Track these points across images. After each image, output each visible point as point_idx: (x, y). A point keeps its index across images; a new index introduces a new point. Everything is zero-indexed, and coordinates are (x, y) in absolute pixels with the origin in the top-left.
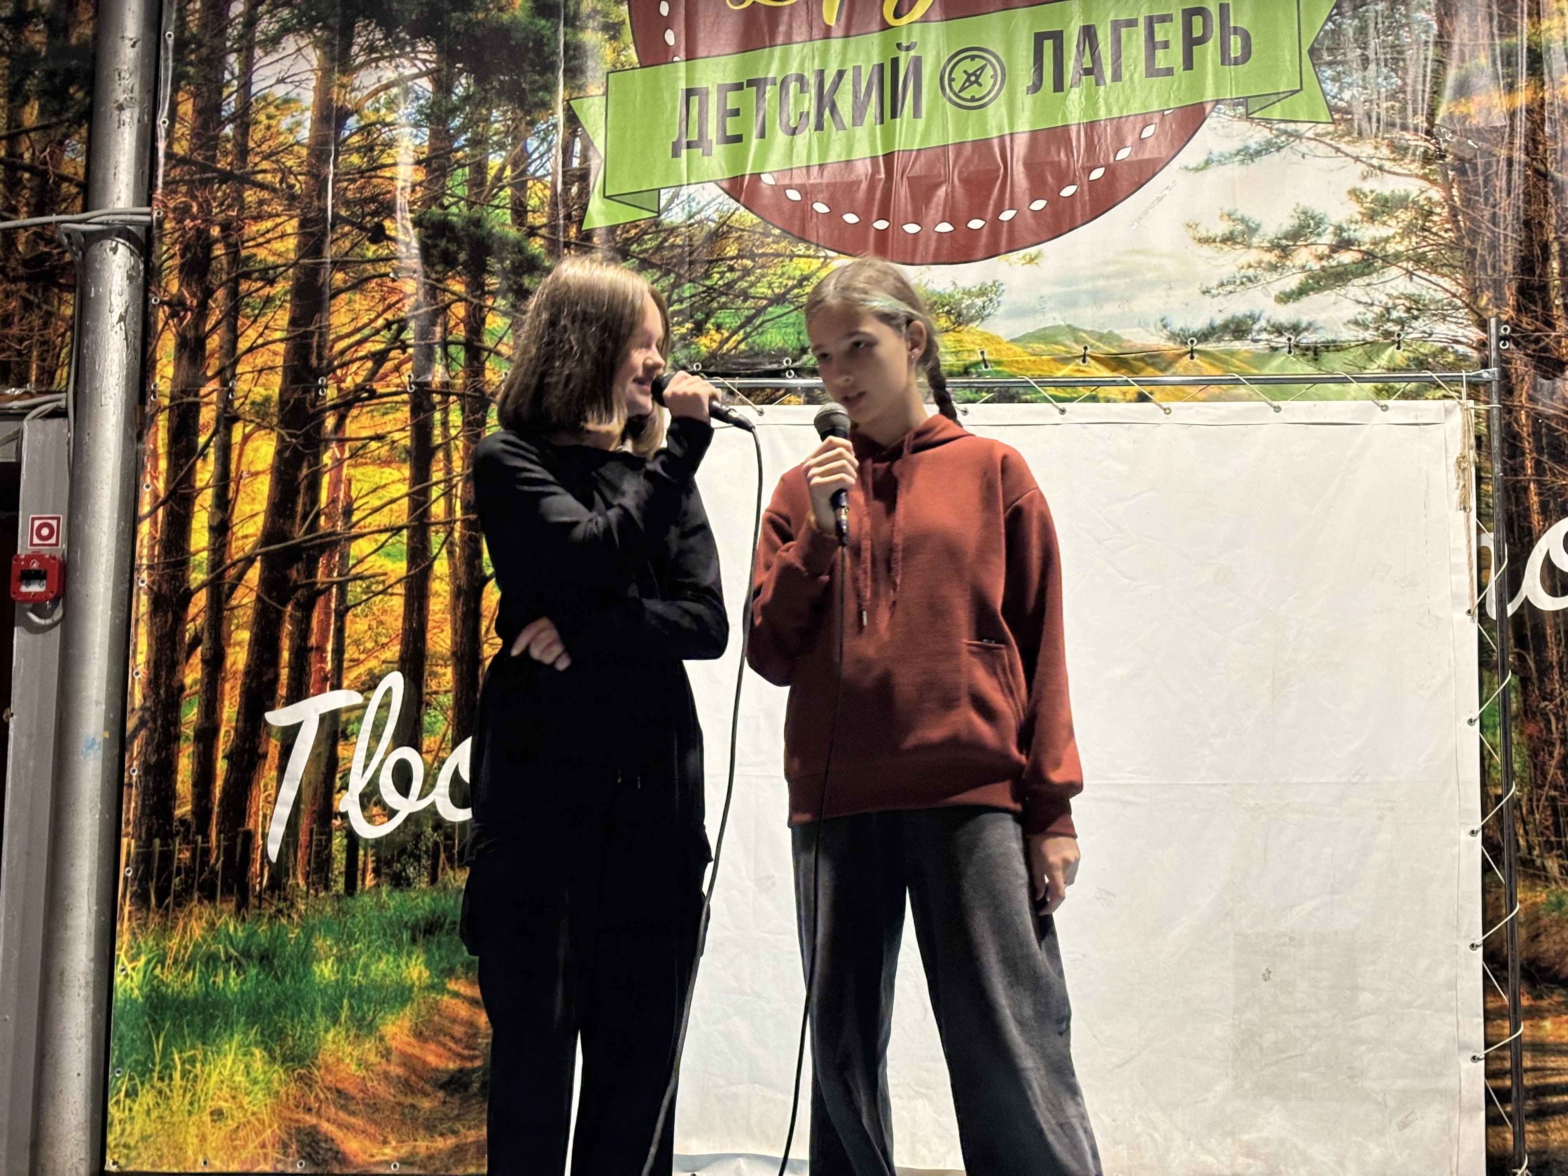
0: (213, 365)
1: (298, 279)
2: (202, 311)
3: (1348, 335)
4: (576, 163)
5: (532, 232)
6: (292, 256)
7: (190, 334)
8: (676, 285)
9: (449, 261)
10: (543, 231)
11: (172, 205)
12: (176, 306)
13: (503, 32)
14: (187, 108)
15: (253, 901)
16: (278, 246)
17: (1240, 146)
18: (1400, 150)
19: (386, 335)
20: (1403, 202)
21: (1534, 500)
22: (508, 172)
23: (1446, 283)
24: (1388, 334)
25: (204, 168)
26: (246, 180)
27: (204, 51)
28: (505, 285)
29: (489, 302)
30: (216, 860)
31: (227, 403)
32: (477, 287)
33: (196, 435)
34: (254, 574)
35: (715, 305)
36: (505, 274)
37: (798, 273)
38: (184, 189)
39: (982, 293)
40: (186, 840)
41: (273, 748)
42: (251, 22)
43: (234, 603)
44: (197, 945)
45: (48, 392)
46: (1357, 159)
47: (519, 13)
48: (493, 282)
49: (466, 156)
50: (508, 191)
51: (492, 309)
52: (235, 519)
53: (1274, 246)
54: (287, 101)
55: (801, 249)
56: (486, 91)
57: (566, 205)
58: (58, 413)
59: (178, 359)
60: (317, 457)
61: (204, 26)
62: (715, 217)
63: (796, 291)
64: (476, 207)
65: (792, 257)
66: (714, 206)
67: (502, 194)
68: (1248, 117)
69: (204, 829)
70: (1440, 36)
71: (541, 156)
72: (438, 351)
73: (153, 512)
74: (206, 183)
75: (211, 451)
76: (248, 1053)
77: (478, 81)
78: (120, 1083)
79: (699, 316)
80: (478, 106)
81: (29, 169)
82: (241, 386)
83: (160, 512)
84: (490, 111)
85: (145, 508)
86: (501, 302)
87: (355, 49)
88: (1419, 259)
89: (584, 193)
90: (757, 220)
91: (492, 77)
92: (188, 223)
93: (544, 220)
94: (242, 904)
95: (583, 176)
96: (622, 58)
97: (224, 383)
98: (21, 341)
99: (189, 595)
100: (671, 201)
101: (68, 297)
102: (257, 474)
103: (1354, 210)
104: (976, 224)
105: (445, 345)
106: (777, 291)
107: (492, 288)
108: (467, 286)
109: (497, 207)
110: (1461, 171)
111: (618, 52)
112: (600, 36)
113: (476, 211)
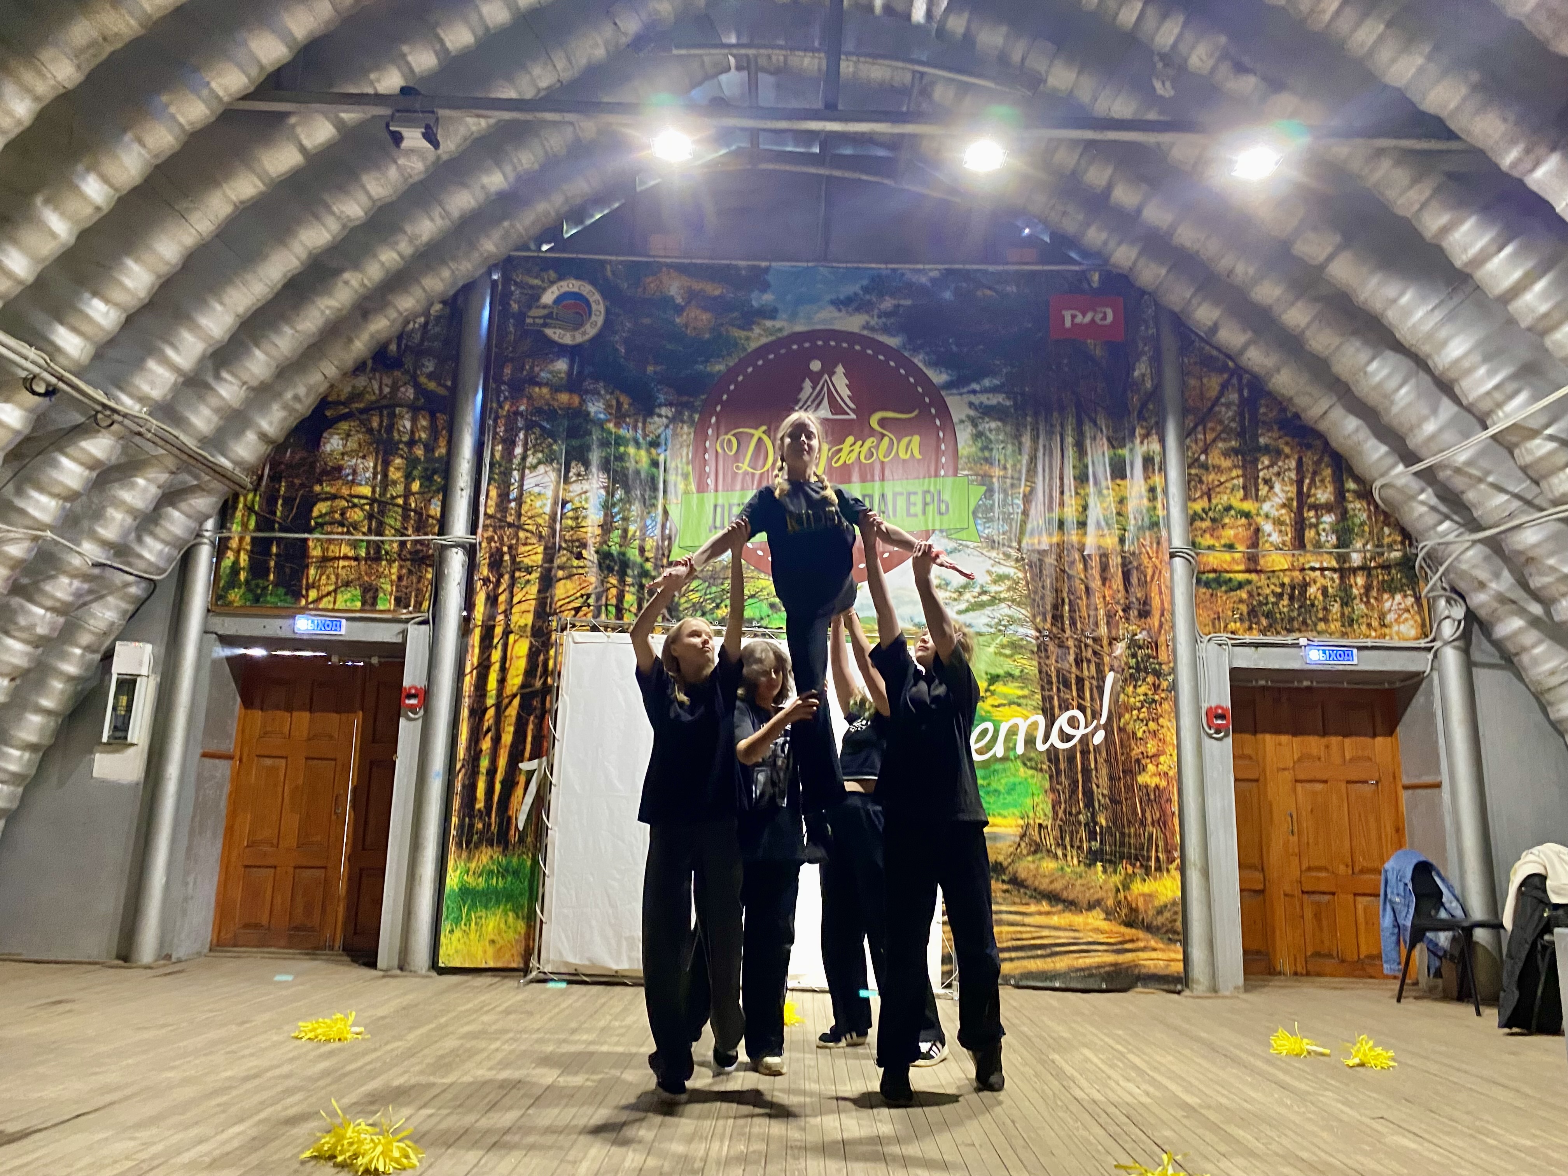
0: (501, 608)
1: (541, 573)
2: (498, 584)
3: (985, 630)
4: (667, 532)
5: (647, 560)
6: (540, 563)
7: (492, 594)
8: (709, 587)
9: (610, 570)
11: (485, 535)
12: (486, 581)
13: (638, 472)
14: (493, 493)
15: (510, 847)
16: (533, 557)
18: (1008, 556)
19: (581, 600)
20: (1007, 577)
21: (1056, 702)
22: (638, 533)
23: (1023, 611)
24: (1000, 631)
25: (500, 520)
26: (520, 527)
27: (502, 469)
29: (627, 589)
30: (494, 828)
31: (508, 625)
32: (622, 581)
33: (493, 638)
34: (516, 702)
36: (634, 577)
38: (491, 529)
40: (481, 818)
41: (522, 779)
42: (524, 458)
43: (507, 713)
44: (484, 867)
45: (419, 612)
46: (990, 558)
47: (644, 465)
48: (629, 580)
49: (620, 525)
50: (637, 542)
51: (628, 591)
52: (509, 677)
53: (956, 591)
54: (539, 494)
55: (762, 576)
56: (629, 497)
57: (662, 549)
58: (425, 622)
59: (486, 604)
60: (548, 652)
61: (502, 457)
67: (634, 542)
68: (947, 537)
69: (489, 815)
70: (1024, 510)
71: (652, 528)
72: (603, 608)
73: (471, 672)
74: (501, 527)
75: (500, 647)
76: (506, 914)
77: (626, 493)
78: (446, 926)
79: (718, 601)
80: (625, 503)
81: (415, 511)
82: (514, 618)
83: (475, 672)
84: (631, 506)
85: (468, 670)
86: (632, 589)
87: (571, 474)
88: (1013, 601)
89: (670, 545)
91: (633, 492)
92: (493, 544)
93: (653, 555)
94: (506, 848)
95: (670, 538)
96: (689, 488)
97: (506, 616)
98: (407, 588)
99: (486, 709)
101: (430, 569)
102: (519, 658)
103: (988, 579)
105: (606, 605)
107: (628, 582)
108: (618, 581)
109: (633, 548)
110: (1031, 566)
111: (686, 485)
112: (679, 478)
113: (623, 549)
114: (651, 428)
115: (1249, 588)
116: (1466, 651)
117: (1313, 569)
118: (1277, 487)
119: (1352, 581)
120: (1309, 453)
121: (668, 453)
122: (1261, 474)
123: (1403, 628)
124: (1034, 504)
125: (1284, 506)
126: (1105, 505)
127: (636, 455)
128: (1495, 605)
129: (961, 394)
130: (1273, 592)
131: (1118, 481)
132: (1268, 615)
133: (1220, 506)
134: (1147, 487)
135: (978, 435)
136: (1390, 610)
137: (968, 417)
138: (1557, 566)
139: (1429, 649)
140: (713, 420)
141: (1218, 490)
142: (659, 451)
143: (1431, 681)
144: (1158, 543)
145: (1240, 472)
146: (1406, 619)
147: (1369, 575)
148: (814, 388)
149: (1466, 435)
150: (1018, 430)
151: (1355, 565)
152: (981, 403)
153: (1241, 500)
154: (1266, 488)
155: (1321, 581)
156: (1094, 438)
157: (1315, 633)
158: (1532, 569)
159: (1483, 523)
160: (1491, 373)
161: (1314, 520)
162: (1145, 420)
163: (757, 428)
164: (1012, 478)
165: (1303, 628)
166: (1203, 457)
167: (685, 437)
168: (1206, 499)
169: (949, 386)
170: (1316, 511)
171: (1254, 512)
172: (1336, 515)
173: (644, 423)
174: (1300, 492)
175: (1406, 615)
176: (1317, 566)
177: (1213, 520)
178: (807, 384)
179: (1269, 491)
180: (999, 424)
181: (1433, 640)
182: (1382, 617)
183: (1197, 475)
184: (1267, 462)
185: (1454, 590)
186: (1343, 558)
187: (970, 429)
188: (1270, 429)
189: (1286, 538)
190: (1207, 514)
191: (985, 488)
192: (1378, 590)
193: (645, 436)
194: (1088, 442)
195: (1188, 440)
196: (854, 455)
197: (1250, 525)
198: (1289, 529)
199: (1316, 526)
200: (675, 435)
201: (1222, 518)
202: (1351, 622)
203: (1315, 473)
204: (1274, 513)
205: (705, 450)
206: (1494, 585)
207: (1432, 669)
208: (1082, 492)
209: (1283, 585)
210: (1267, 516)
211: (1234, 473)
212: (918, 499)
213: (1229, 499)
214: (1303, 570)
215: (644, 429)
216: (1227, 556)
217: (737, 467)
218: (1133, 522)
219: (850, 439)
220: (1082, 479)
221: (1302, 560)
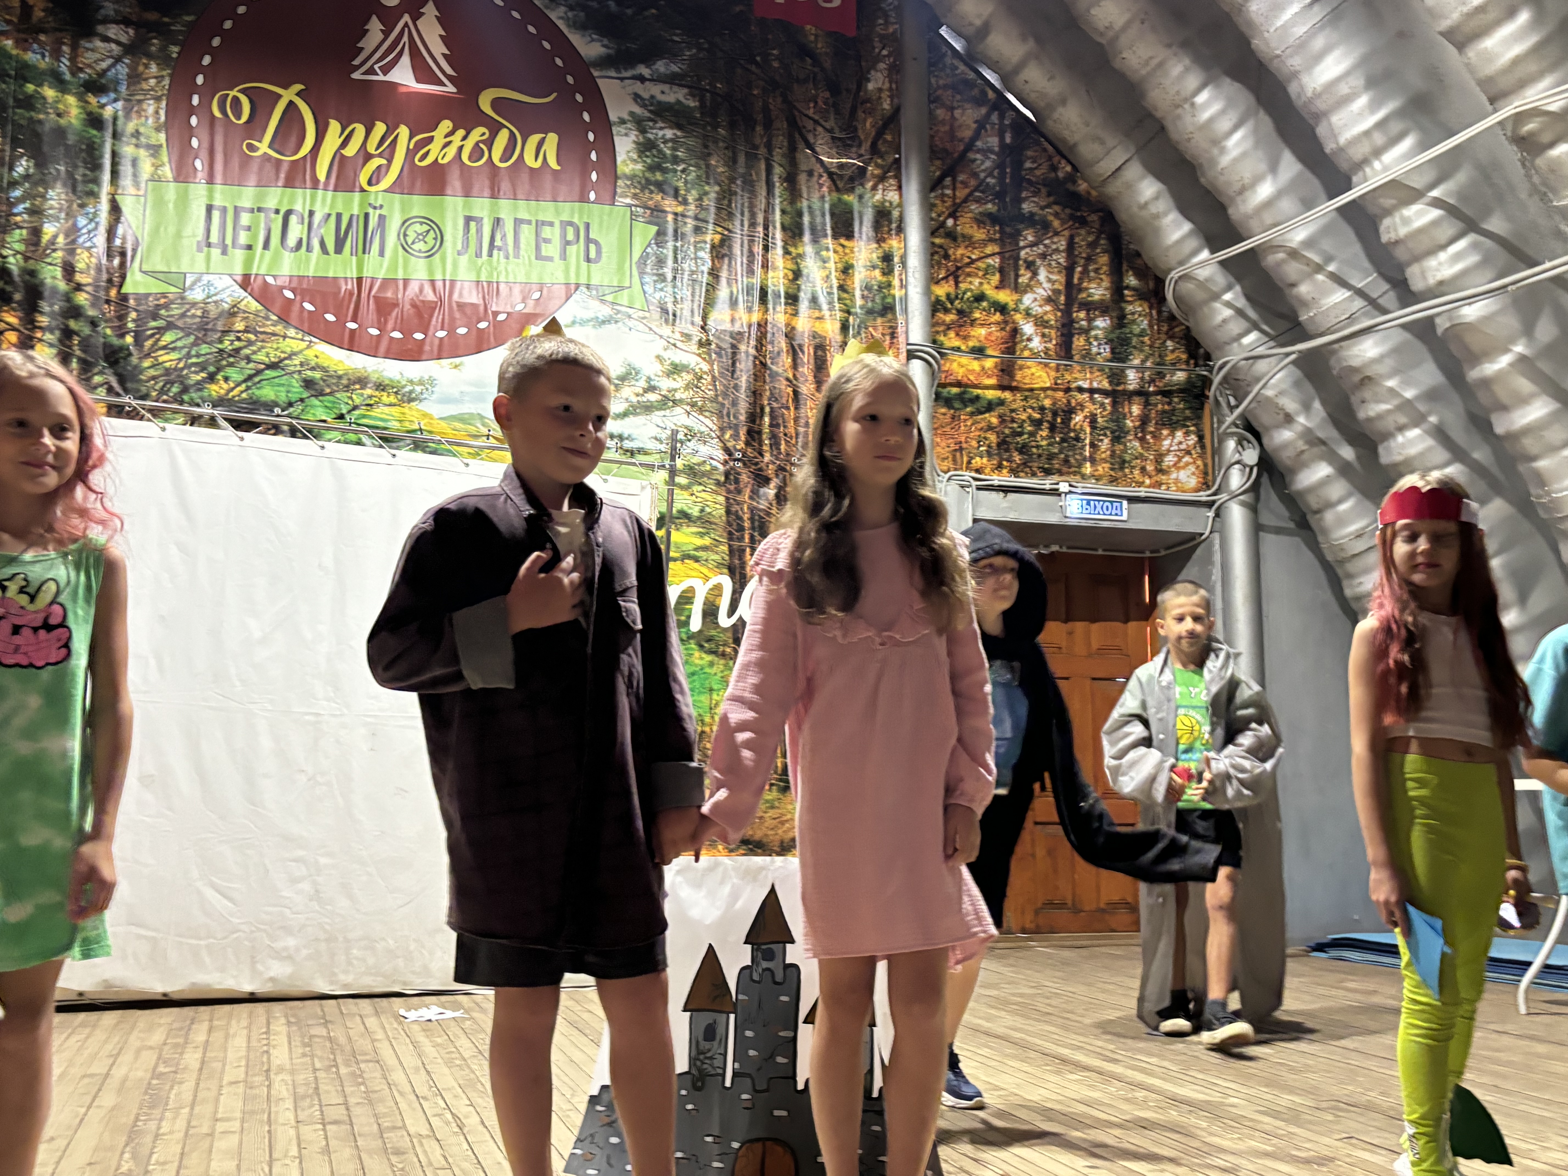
3: (651, 445)
4: (118, 242)
5: (79, 287)
8: (195, 344)
10: (88, 289)
13: (60, 132)
17: (593, 316)
18: (687, 337)
20: (686, 368)
22: (61, 239)
23: (707, 421)
24: (673, 448)
28: (54, 323)
29: (39, 335)
32: (29, 321)
35: (224, 363)
36: (52, 315)
37: (288, 350)
39: (421, 383)
46: (661, 337)
47: (74, 121)
48: (43, 320)
49: (24, 221)
50: (59, 254)
51: (40, 340)
55: (292, 332)
56: (44, 174)
57: (108, 272)
62: (229, 300)
63: (287, 362)
64: (31, 262)
65: (285, 337)
66: (228, 292)
67: (54, 255)
68: (598, 298)
70: (712, 269)
71: (89, 232)
77: (37, 165)
79: (212, 369)
80: (36, 184)
84: (46, 189)
86: (48, 336)
88: (693, 405)
89: (123, 265)
90: (260, 307)
91: (50, 166)
93: (90, 280)
95: (123, 254)
96: (159, 172)
100: (194, 283)
103: (658, 368)
104: (419, 336)
106: (273, 360)
107: (42, 324)
108: (20, 319)
109: (50, 264)
110: (719, 354)
111: (157, 167)
112: (142, 153)
113: (31, 265)
114: (88, 57)
115: (1000, 410)
116: (1253, 508)
117: (1080, 390)
118: (1042, 275)
119: (1126, 410)
120: (1083, 232)
121: (119, 105)
122: (1023, 253)
123: (1183, 475)
124: (726, 260)
125: (1049, 300)
126: (824, 273)
127: (57, 102)
128: (1301, 445)
129: (622, 79)
130: (1030, 417)
131: (843, 241)
132: (1023, 449)
133: (969, 294)
134: (880, 252)
135: (646, 147)
136: (1169, 451)
137: (632, 114)
138: (1398, 389)
139: (1209, 505)
140: (207, 60)
141: (968, 270)
142: (104, 100)
143: (1211, 545)
144: (893, 335)
145: (997, 249)
146: (1187, 464)
147: (1147, 404)
148: (386, 34)
149: (1308, 204)
150: (706, 147)
151: (1131, 387)
152: (652, 97)
153: (997, 288)
154: (1029, 275)
155: (1090, 407)
156: (810, 173)
157: (1078, 477)
158: (1367, 394)
159: (1311, 329)
160: (1374, 106)
161: (1084, 323)
162: (882, 157)
163: (286, 87)
164: (696, 218)
165: (1065, 469)
166: (950, 222)
167: (152, 82)
168: (952, 282)
169: (605, 62)
170: (1088, 311)
171: (1012, 305)
172: (1111, 319)
173: (75, 47)
174: (1069, 284)
175: (1187, 459)
176: (1086, 385)
177: (960, 312)
178: (375, 26)
179: (1031, 279)
180: (679, 133)
181: (1214, 494)
182: (1159, 458)
183: (941, 247)
184: (1030, 238)
185: (1249, 427)
186: (1116, 377)
187: (633, 136)
188: (1036, 193)
189: (1049, 345)
190: (952, 303)
191: (654, 229)
192: (1156, 424)
193: (75, 70)
194: (802, 178)
195: (933, 195)
196: (451, 151)
197: (1006, 322)
198: (1053, 333)
199: (1086, 331)
200: (135, 78)
201: (971, 312)
202: (1123, 463)
203: (1089, 259)
204: (1037, 310)
205: (192, 110)
206: (1301, 419)
207: (1211, 532)
208: (792, 249)
209: (1042, 409)
210: (1028, 313)
211: (989, 250)
212: (553, 233)
213: (981, 284)
214: (1068, 390)
215: (73, 59)
216: (975, 365)
217: (251, 148)
218: (859, 302)
219: (446, 125)
220: (793, 232)
221: (1068, 377)
